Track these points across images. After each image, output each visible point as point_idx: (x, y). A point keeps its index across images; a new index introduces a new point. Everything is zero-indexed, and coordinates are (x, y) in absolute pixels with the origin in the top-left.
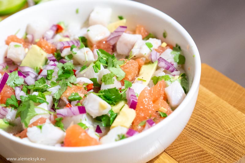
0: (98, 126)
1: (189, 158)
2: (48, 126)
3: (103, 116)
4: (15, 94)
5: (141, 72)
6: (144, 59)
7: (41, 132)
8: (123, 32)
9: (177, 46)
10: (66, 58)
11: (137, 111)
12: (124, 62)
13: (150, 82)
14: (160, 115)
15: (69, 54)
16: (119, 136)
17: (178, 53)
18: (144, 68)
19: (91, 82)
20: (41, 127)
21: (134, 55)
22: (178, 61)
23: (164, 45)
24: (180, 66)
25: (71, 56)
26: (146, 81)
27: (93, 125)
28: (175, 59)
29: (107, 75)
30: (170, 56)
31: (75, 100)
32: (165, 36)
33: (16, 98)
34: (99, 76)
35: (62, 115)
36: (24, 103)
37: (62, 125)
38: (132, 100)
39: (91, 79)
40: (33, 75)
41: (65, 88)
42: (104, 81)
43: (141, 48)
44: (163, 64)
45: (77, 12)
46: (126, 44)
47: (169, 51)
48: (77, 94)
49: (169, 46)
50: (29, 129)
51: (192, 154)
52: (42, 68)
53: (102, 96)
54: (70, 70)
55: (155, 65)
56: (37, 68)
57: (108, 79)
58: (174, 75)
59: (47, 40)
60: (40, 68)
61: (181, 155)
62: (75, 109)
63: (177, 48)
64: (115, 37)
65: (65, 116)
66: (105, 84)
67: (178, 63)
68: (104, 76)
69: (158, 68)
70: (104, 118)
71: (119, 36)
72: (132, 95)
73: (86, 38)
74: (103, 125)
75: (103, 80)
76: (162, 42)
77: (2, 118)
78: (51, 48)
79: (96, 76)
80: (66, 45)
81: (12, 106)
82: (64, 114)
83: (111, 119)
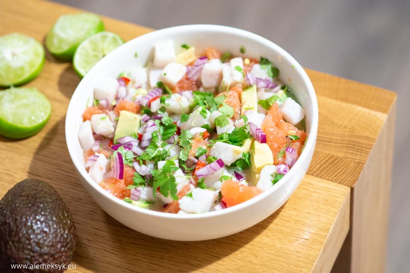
0: (235, 172)
1: (324, 169)
2: (196, 191)
3: (237, 160)
4: (135, 171)
5: (243, 100)
6: (240, 85)
7: (193, 199)
8: (204, 63)
9: (262, 59)
10: (159, 112)
11: (268, 143)
12: (225, 96)
13: (258, 107)
14: (292, 139)
15: (160, 107)
16: (272, 175)
17: (269, 67)
18: (245, 95)
19: (204, 130)
20: (191, 195)
21: (229, 85)
22: (272, 74)
23: (247, 61)
24: (275, 78)
25: (163, 109)
26: (253, 108)
27: (230, 173)
28: (268, 74)
29: (220, 116)
30: (262, 72)
31: (201, 154)
32: (242, 51)
33: (139, 175)
34: (209, 120)
35: (202, 175)
36: (159, 177)
37: (205, 184)
38: (260, 135)
39: (202, 127)
40: (135, 143)
41: (188, 146)
42: (219, 125)
43: (232, 75)
44: (262, 84)
45: (136, 55)
46: (211, 75)
47: (257, 67)
48: (201, 148)
49: (253, 61)
50: (180, 201)
51: (325, 163)
52: (140, 133)
53: (228, 141)
54: (172, 124)
55: (255, 87)
56: (135, 134)
57: (223, 120)
58: (277, 92)
59: (123, 99)
60: (138, 134)
61: (315, 169)
62: (215, 165)
63: (263, 61)
64: (197, 72)
65: (206, 175)
66: (221, 127)
67: (273, 77)
68: (216, 119)
69: (258, 89)
70: (238, 162)
71: (201, 69)
72: (257, 130)
73: (162, 81)
74: (239, 169)
75: (217, 124)
76: (244, 59)
77: (138, 200)
78: (135, 106)
79: (206, 122)
80: (151, 98)
81: (141, 184)
82: (204, 174)
83: (247, 160)
